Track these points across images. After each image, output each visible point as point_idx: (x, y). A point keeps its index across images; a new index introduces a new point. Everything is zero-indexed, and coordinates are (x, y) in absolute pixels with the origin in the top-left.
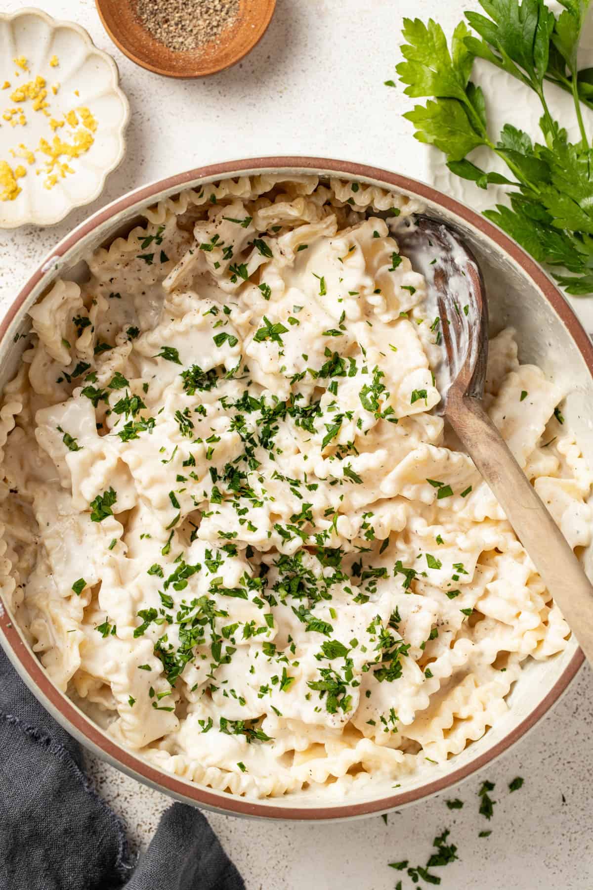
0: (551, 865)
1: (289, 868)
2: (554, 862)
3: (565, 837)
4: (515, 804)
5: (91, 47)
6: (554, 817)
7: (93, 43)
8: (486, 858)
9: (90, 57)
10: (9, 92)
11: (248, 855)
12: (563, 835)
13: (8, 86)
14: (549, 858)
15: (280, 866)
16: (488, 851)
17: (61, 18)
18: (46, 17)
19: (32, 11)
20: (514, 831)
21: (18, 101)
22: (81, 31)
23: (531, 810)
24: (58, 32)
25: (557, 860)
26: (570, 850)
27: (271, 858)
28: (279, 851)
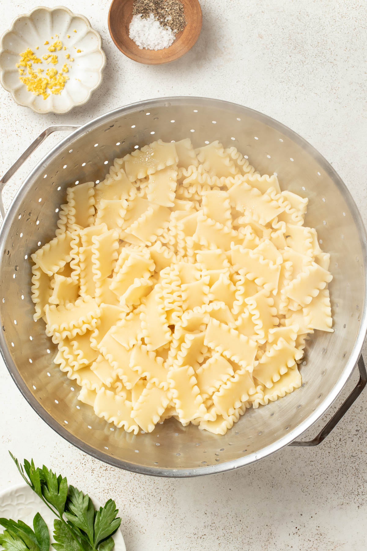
0: (305, 491)
1: (174, 489)
2: (307, 490)
3: (312, 477)
4: (287, 461)
5: (89, 28)
6: (306, 467)
7: (91, 26)
8: (272, 487)
9: (89, 33)
10: (48, 47)
11: (154, 483)
12: (311, 476)
13: (47, 43)
14: (304, 487)
15: (170, 489)
16: (273, 483)
17: (76, 12)
18: (69, 12)
19: (62, 8)
20: (286, 474)
21: (52, 52)
22: (85, 19)
23: (295, 464)
24: (74, 19)
25: (308, 488)
26: (314, 484)
27: (166, 484)
28: (170, 481)
